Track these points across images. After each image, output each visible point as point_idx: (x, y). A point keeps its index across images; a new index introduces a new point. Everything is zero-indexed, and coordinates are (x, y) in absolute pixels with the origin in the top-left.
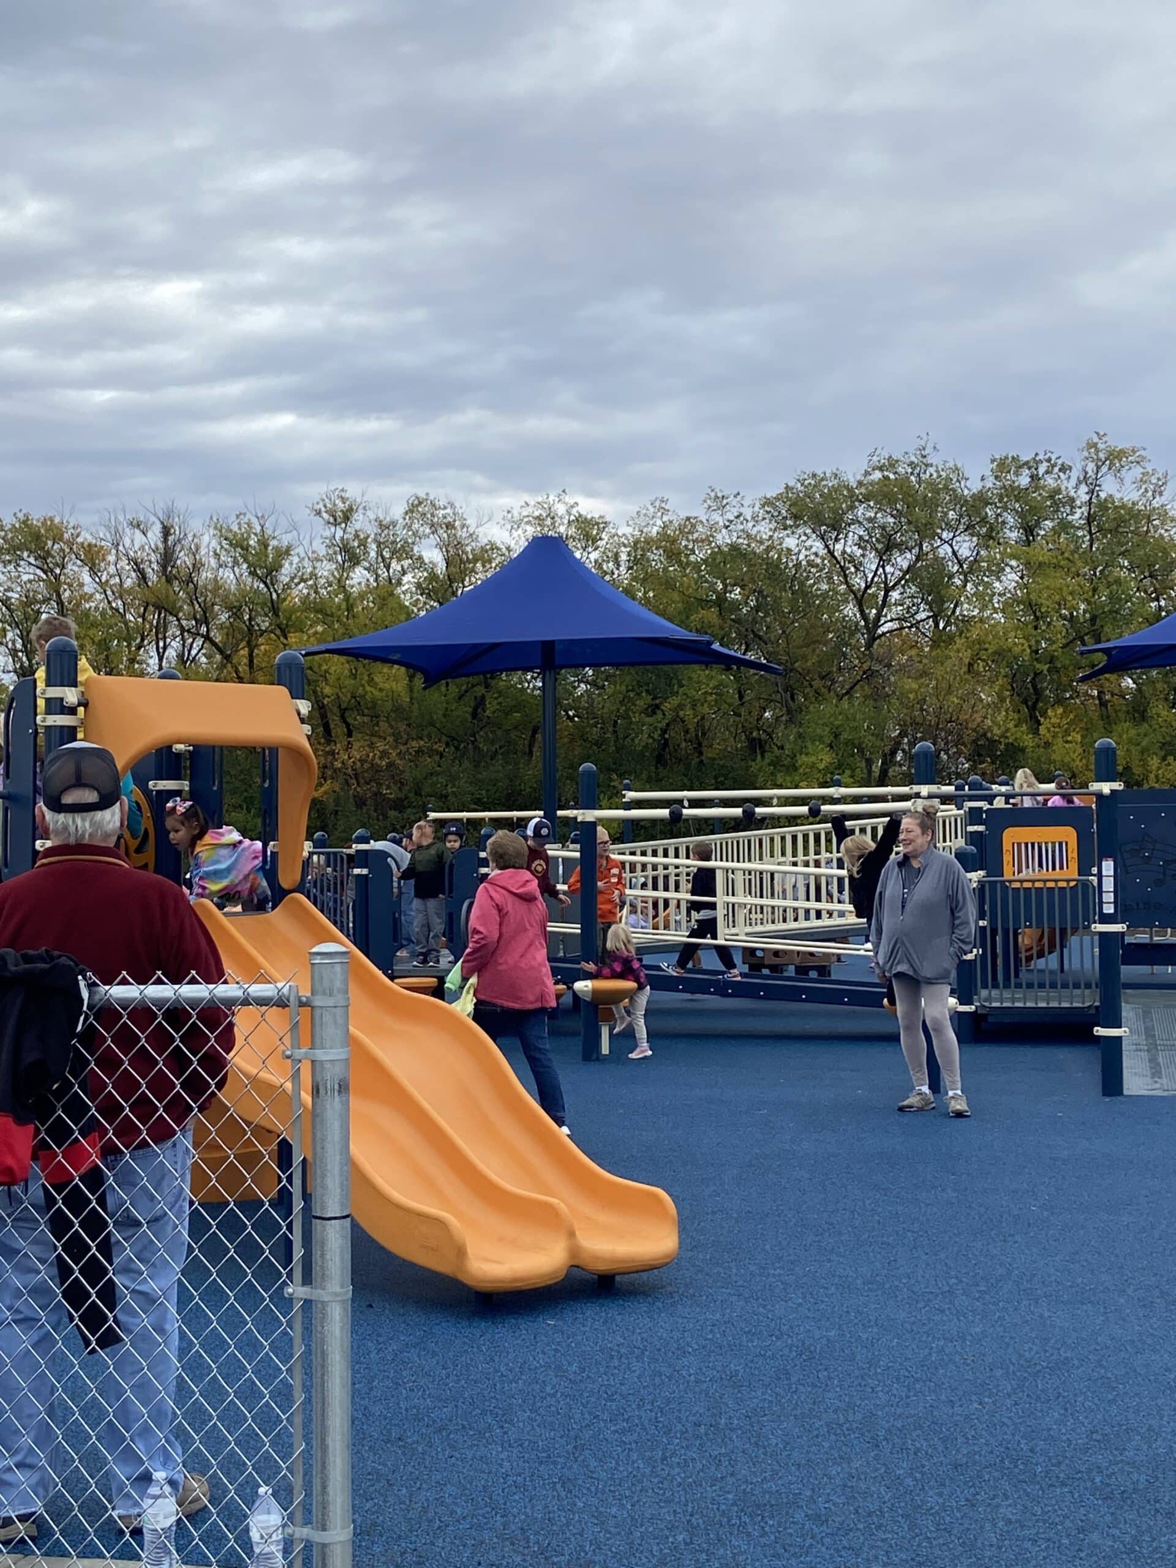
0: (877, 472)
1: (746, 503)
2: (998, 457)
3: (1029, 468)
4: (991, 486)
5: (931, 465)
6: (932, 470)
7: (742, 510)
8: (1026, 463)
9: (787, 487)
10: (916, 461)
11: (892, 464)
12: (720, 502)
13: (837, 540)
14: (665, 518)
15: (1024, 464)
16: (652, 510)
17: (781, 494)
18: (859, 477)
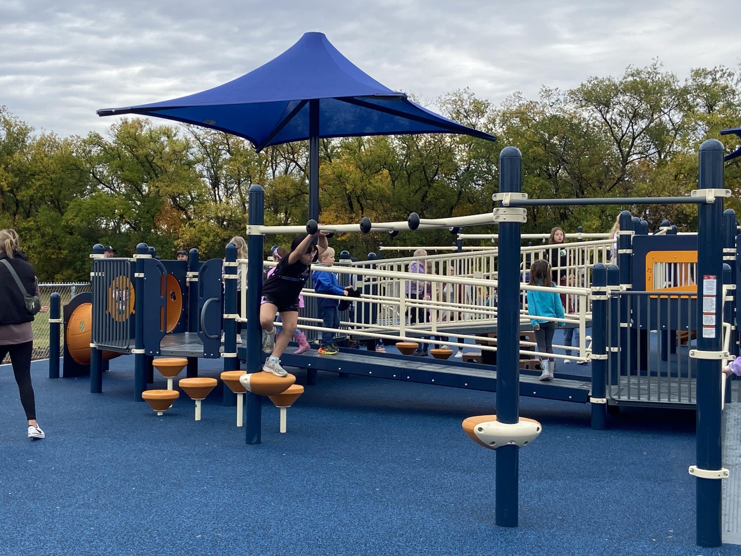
0: (630, 77)
1: (561, 94)
2: (695, 69)
3: (711, 75)
4: (690, 84)
5: (659, 73)
6: (659, 76)
7: (559, 97)
8: (710, 72)
9: (582, 85)
10: (651, 71)
11: (639, 73)
12: (548, 93)
13: (608, 112)
14: (521, 102)
15: (708, 73)
16: (513, 97)
17: (579, 89)
18: (620, 79)
